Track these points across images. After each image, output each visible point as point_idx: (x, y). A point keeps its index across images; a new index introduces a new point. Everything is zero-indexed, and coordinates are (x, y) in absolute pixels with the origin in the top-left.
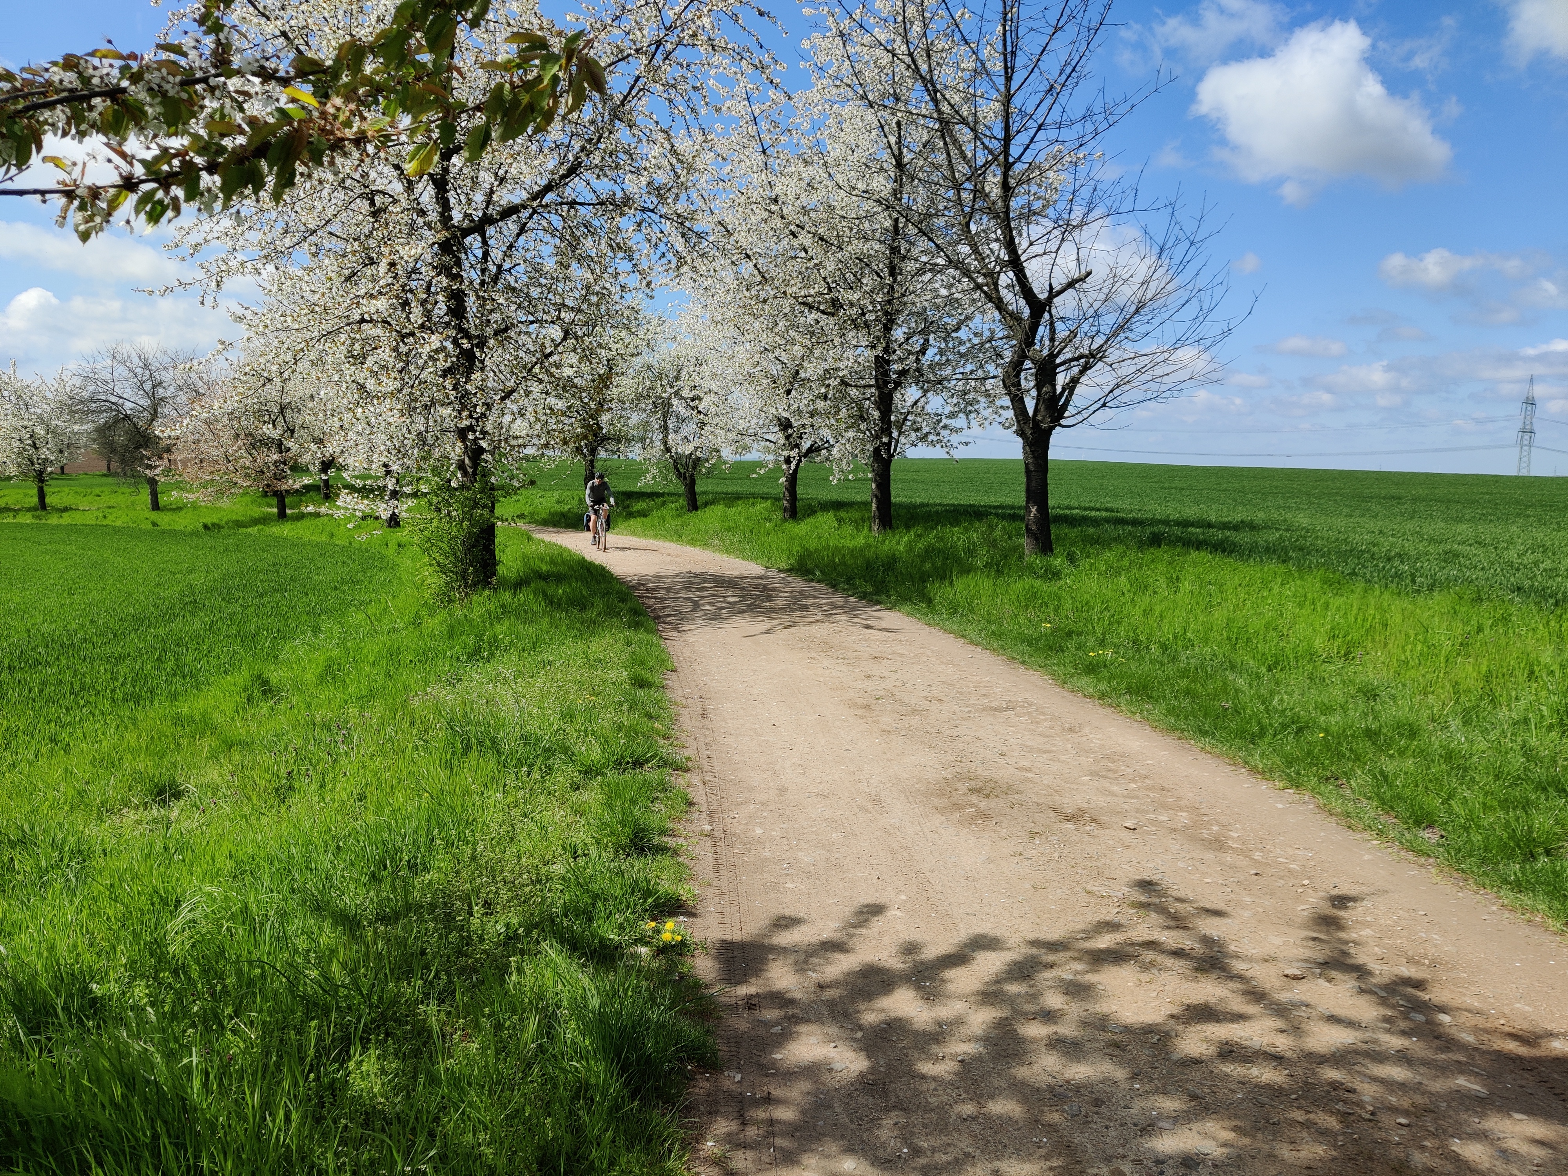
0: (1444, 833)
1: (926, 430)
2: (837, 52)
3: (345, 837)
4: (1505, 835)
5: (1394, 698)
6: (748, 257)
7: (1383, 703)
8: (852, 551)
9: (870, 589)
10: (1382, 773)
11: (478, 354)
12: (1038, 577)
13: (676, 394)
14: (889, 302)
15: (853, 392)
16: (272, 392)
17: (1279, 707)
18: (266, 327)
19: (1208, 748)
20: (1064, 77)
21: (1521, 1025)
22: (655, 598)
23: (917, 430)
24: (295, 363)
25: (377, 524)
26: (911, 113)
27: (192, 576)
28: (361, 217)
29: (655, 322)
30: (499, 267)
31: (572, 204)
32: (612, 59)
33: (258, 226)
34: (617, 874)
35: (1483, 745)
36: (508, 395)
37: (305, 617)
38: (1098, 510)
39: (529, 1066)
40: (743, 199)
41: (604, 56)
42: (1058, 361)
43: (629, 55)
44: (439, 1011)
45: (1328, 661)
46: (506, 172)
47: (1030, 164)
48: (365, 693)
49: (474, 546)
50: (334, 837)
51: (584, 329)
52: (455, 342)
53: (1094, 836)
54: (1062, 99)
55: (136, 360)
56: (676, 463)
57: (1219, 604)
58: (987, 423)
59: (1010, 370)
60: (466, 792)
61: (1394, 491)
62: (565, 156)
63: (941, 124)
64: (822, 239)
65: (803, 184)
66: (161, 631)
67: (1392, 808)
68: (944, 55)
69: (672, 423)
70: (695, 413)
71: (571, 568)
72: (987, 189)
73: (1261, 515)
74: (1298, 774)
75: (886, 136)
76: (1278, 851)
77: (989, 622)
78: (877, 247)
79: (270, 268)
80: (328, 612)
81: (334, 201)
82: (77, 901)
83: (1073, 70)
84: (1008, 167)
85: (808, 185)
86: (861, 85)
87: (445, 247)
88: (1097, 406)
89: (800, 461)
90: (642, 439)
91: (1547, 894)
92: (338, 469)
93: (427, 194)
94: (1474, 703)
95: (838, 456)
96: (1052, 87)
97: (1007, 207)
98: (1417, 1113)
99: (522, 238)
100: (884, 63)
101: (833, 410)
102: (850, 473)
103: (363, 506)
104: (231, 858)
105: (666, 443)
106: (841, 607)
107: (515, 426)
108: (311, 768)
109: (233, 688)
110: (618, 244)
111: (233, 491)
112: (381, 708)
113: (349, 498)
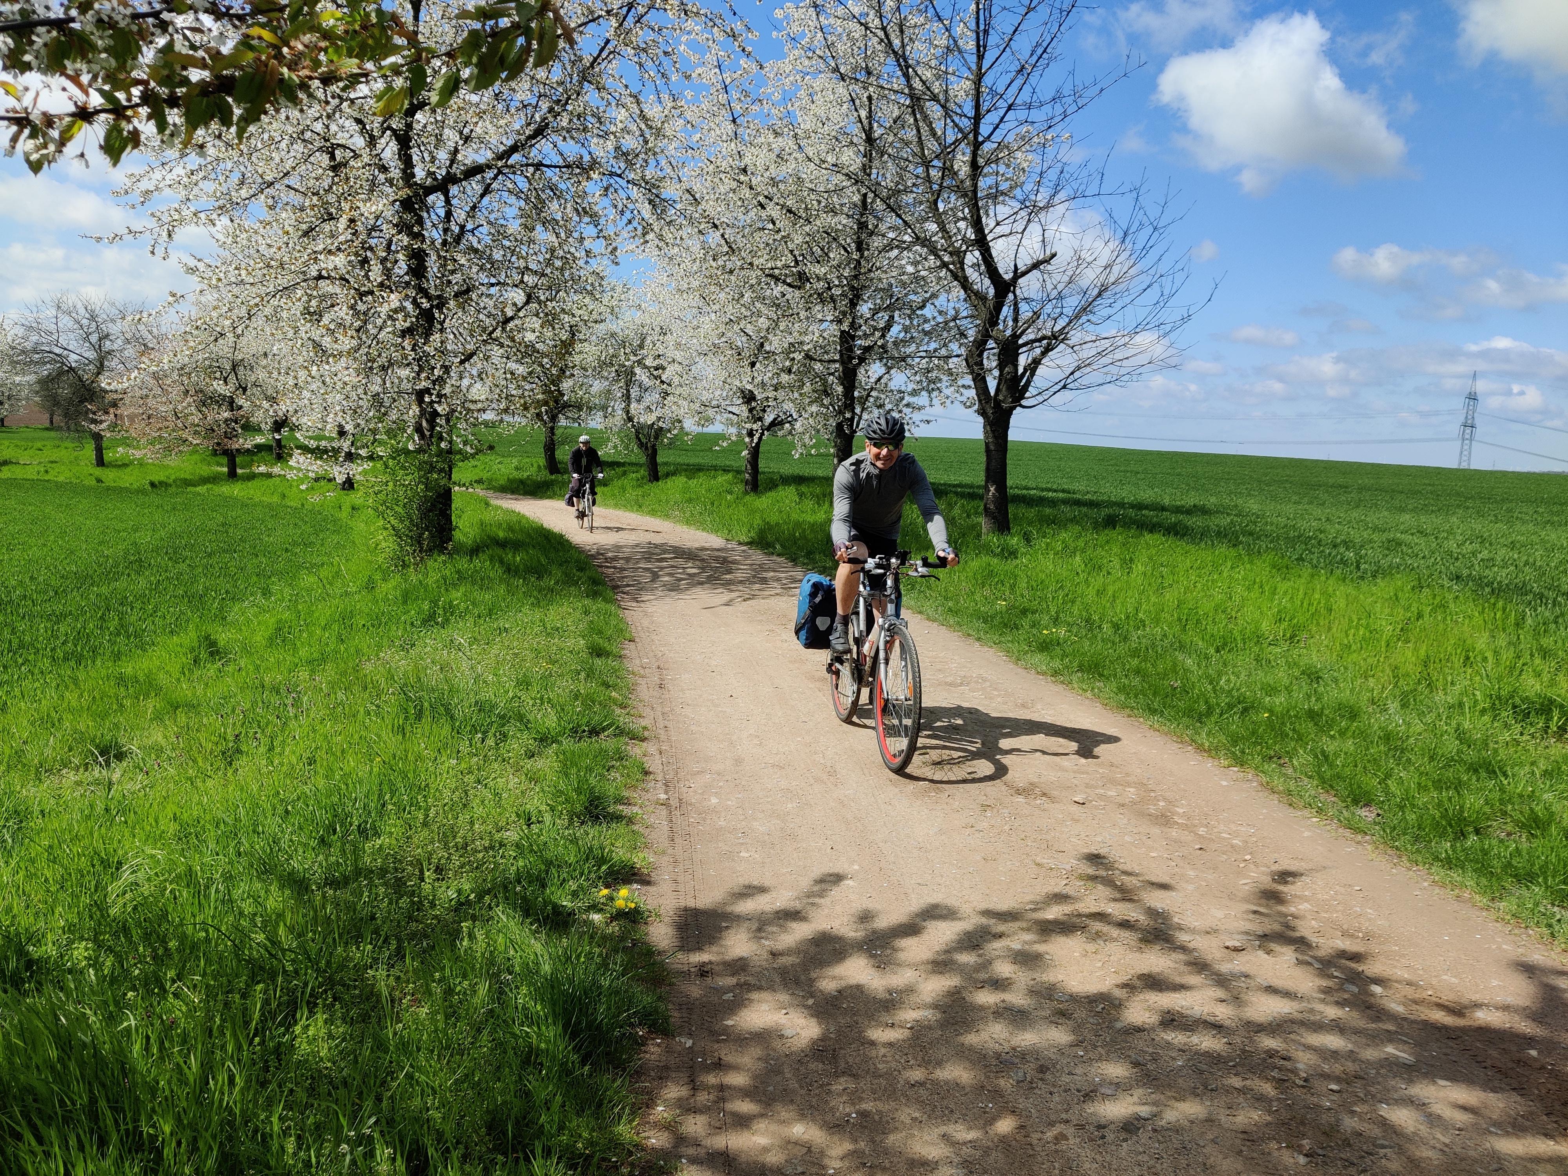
0: (1380, 812)
1: (888, 407)
2: (810, 23)
3: (293, 801)
4: (1438, 815)
5: (1336, 681)
6: (715, 226)
7: (1326, 685)
8: (812, 525)
10: (1323, 752)
11: (437, 315)
12: (995, 555)
13: (639, 362)
14: (856, 277)
15: (818, 366)
16: (224, 347)
17: (1226, 688)
18: (220, 280)
19: (1156, 726)
20: (1035, 58)
21: (1447, 997)
22: (614, 567)
23: (880, 406)
24: (249, 318)
25: (331, 486)
26: (882, 88)
27: (137, 534)
28: (320, 171)
29: (619, 289)
30: (462, 227)
31: (538, 166)
32: (583, 19)
33: (213, 176)
34: (571, 841)
35: (1420, 727)
36: (469, 357)
37: (255, 578)
38: (1055, 491)
39: (479, 1031)
40: (711, 167)
41: (574, 17)
42: (1020, 342)
43: (599, 17)
44: (388, 976)
45: (1274, 643)
46: (472, 131)
47: (1000, 143)
48: (315, 655)
49: (430, 511)
50: (282, 801)
51: (547, 293)
52: (415, 302)
53: (1044, 810)
54: (1033, 80)
55: (82, 311)
56: (637, 432)
57: (1171, 586)
58: (948, 402)
59: (974, 349)
60: (419, 757)
61: (1341, 480)
62: (532, 117)
63: (912, 100)
64: (790, 211)
65: (773, 156)
66: (104, 590)
67: (1331, 786)
68: (917, 31)
69: (634, 392)
70: (658, 382)
71: (529, 535)
72: (956, 167)
73: (1213, 500)
74: (1243, 752)
75: (856, 110)
76: (1222, 827)
77: (946, 599)
78: (844, 222)
79: (225, 220)
80: (280, 574)
81: (292, 154)
82: (13, 863)
83: (1045, 51)
84: (977, 146)
85: (778, 156)
86: (833, 57)
87: (407, 204)
88: (1057, 387)
89: (762, 434)
90: (604, 408)
91: (1475, 871)
92: (292, 430)
93: (389, 150)
94: (1412, 687)
95: (801, 430)
96: (1023, 67)
97: (975, 186)
98: (1346, 1080)
99: (486, 199)
100: (857, 36)
101: (797, 384)
102: (812, 447)
103: (316, 467)
104: (175, 820)
105: (628, 412)
107: (474, 390)
108: (259, 731)
109: (179, 649)
110: (584, 209)
111: (181, 448)
112: (333, 673)
113: (302, 459)
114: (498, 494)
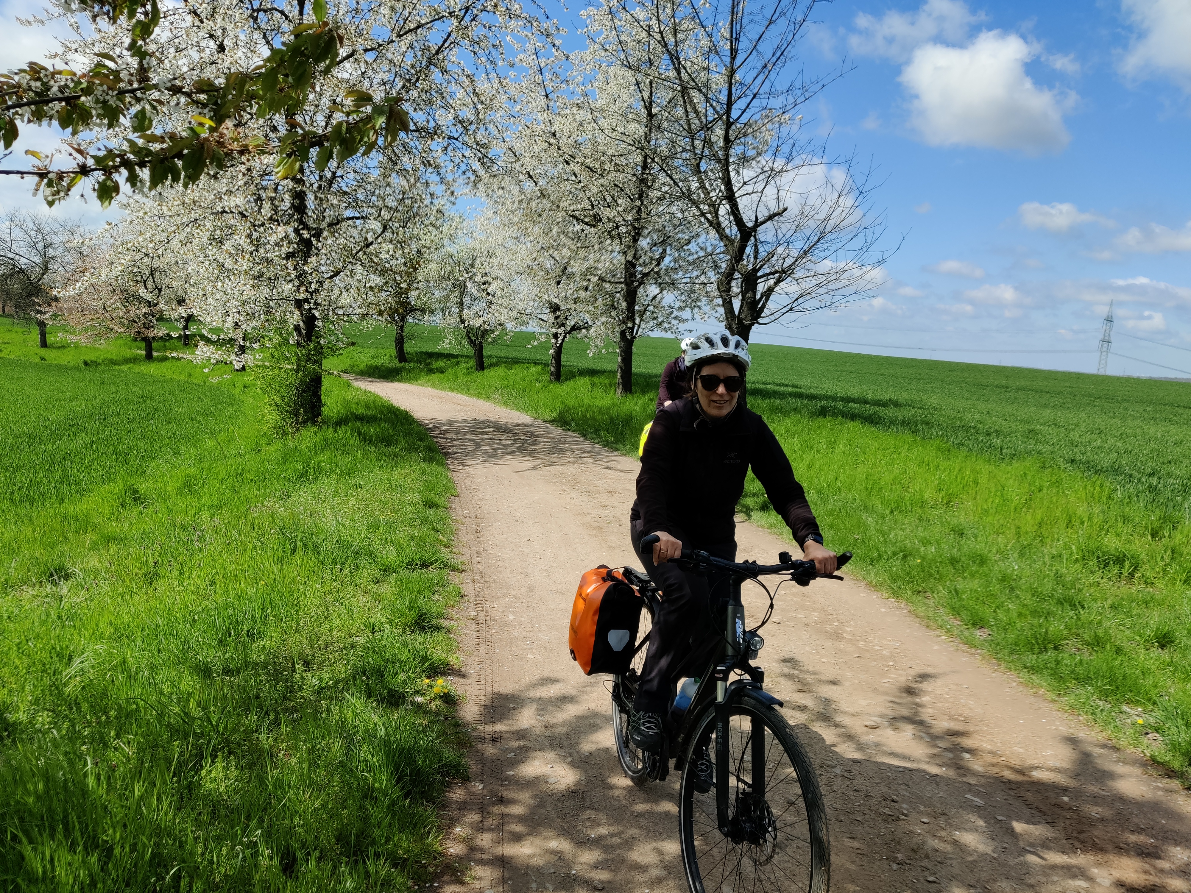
1: (661, 319)
2: (608, 22)
3: (199, 612)
5: (975, 536)
6: (530, 178)
7: (967, 539)
8: (600, 409)
9: (611, 439)
10: (956, 589)
11: (314, 242)
13: (470, 278)
14: (637, 220)
15: (608, 286)
17: (894, 540)
18: (146, 213)
20: (775, 58)
22: (447, 438)
23: (654, 319)
24: (168, 242)
25: (227, 369)
27: (75, 403)
29: (456, 220)
30: (334, 173)
34: (403, 645)
36: (337, 273)
37: (167, 441)
38: (786, 386)
39: (332, 775)
40: (528, 131)
42: (759, 274)
43: (444, 16)
44: (268, 738)
45: (934, 507)
47: (746, 124)
48: (215, 503)
49: (305, 392)
52: (297, 233)
54: (773, 75)
55: (31, 225)
56: (468, 333)
59: (724, 278)
60: (293, 582)
63: (682, 87)
64: (588, 167)
65: (576, 125)
66: (50, 447)
68: (687, 34)
69: (466, 301)
70: (485, 294)
71: (381, 412)
72: (713, 140)
74: (899, 588)
78: (630, 178)
80: (187, 438)
83: (782, 54)
84: (729, 125)
85: (580, 126)
88: (786, 309)
89: (565, 337)
92: (198, 326)
94: (1029, 542)
95: (594, 334)
96: (766, 65)
97: (727, 155)
101: (592, 299)
102: (603, 348)
103: (217, 355)
104: (111, 625)
105: (461, 316)
106: (589, 452)
107: (341, 299)
108: (172, 559)
109: (110, 495)
110: (428, 161)
111: (109, 335)
112: (228, 516)
113: (206, 349)
114: (358, 377)
